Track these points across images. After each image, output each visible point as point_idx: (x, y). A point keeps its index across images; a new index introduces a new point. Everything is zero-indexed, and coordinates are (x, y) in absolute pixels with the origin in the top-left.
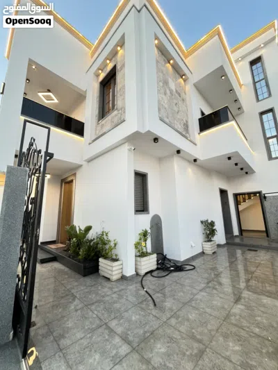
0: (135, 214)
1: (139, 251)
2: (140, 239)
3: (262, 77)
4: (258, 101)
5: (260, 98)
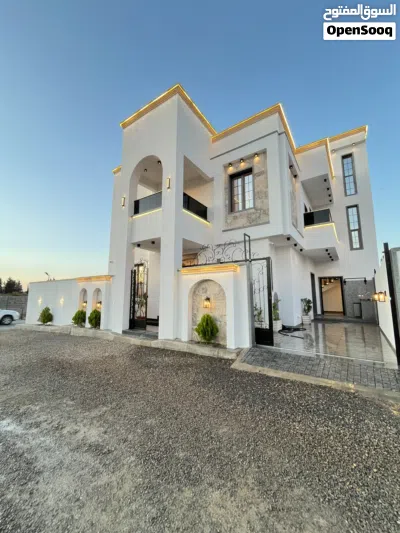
3: (351, 173)
4: (346, 195)
5: (348, 193)
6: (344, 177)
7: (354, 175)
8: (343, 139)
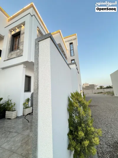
0: (24, 92)
1: (25, 106)
2: (26, 102)
3: (72, 49)
4: (71, 56)
5: (72, 55)
6: (71, 50)
7: (73, 50)
8: (69, 38)
